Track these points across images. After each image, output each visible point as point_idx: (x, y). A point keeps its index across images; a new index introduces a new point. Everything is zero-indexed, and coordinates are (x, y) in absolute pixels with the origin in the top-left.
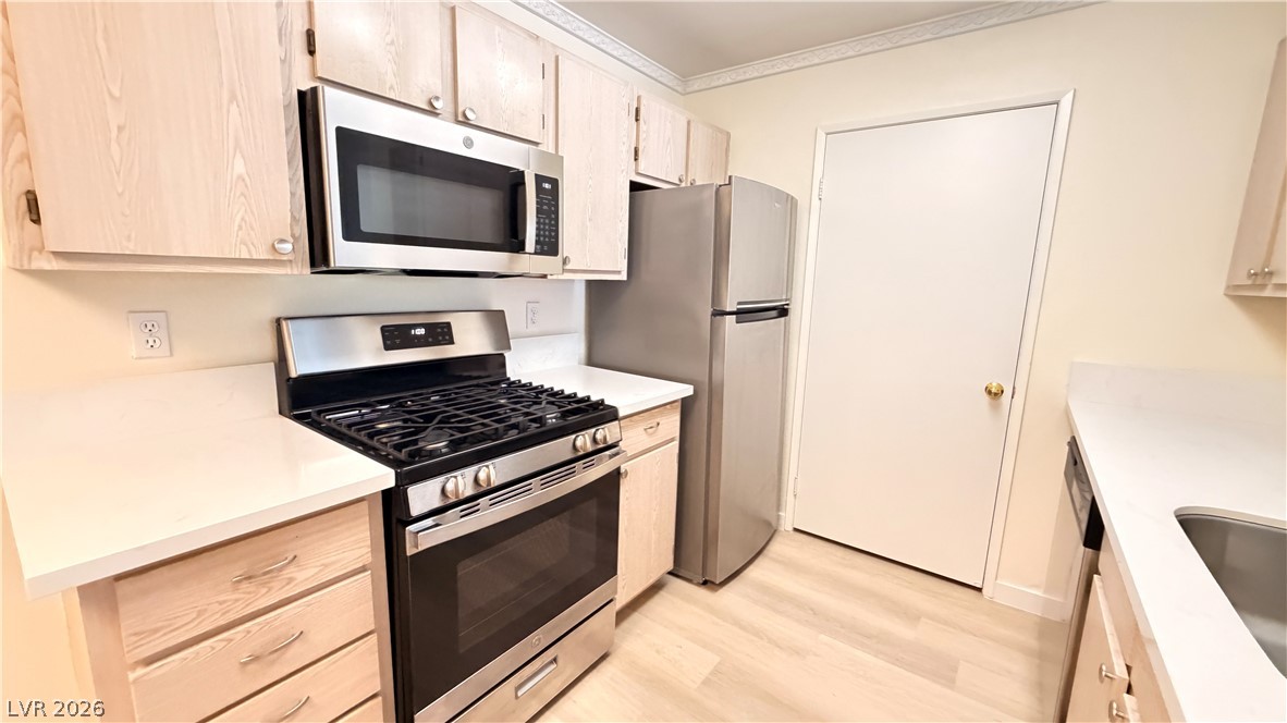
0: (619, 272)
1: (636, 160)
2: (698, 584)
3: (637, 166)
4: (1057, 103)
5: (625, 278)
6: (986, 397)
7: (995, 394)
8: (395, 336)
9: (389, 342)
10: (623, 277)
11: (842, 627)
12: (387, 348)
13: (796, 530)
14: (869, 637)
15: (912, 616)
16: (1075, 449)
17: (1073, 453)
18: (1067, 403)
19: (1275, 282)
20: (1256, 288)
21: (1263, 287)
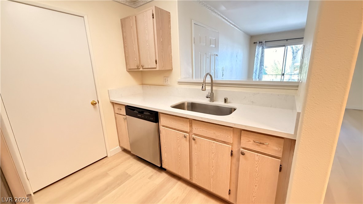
4: (83, 17)
6: (92, 105)
13: (34, 194)
16: (129, 107)
17: (129, 109)
18: (110, 100)
19: (144, 67)
20: (138, 69)
21: (140, 69)
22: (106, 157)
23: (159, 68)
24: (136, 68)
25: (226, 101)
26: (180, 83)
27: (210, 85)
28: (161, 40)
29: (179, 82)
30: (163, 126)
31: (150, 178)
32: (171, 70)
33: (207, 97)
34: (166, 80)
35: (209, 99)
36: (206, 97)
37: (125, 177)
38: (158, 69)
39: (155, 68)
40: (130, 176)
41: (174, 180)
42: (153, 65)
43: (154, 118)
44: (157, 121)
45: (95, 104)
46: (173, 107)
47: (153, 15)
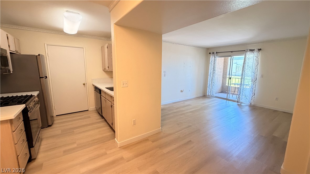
1: (9, 47)
2: (47, 127)
3: (10, 49)
4: (83, 48)
5: (12, 72)
6: (83, 85)
13: (56, 116)
18: (92, 84)
22: (88, 110)
24: (104, 70)
37: (88, 117)
38: (109, 71)
40: (90, 117)
42: (107, 69)
43: (99, 92)
44: (100, 93)
45: (85, 84)
46: (107, 88)
47: (107, 47)
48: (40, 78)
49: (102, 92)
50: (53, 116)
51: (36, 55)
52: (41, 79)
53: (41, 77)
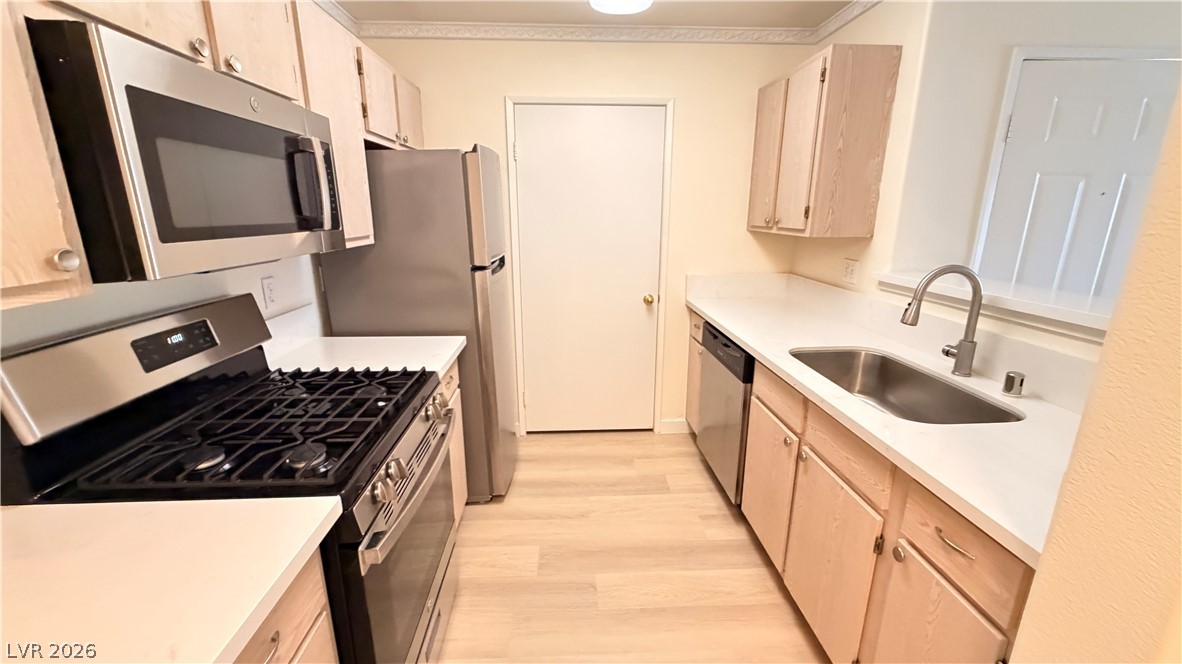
0: (368, 237)
1: (365, 116)
2: (487, 502)
3: (366, 124)
4: (665, 106)
5: (373, 242)
6: (644, 305)
7: (648, 302)
8: (152, 353)
9: (145, 361)
10: (371, 241)
11: (598, 486)
12: (148, 368)
13: (528, 433)
14: (614, 485)
15: (628, 461)
16: (711, 329)
17: (710, 332)
18: (687, 301)
19: (779, 226)
20: (767, 228)
21: (771, 228)
22: (651, 430)
23: (812, 233)
24: (765, 225)
25: (1010, 384)
26: (885, 286)
27: (968, 308)
28: (840, 145)
29: (881, 283)
30: (758, 398)
31: (704, 518)
32: (865, 240)
33: (947, 353)
34: (850, 270)
35: (951, 361)
36: (943, 351)
37: (659, 485)
38: (807, 234)
39: (803, 231)
40: (669, 488)
41: (755, 557)
42: (799, 222)
43: (741, 369)
44: (748, 378)
45: (651, 302)
46: (799, 355)
47: (823, 74)
48: (476, 269)
49: (758, 377)
50: (514, 434)
51: (464, 150)
52: (478, 274)
53: (477, 263)
